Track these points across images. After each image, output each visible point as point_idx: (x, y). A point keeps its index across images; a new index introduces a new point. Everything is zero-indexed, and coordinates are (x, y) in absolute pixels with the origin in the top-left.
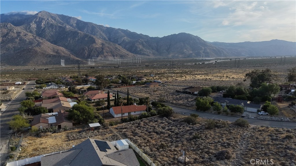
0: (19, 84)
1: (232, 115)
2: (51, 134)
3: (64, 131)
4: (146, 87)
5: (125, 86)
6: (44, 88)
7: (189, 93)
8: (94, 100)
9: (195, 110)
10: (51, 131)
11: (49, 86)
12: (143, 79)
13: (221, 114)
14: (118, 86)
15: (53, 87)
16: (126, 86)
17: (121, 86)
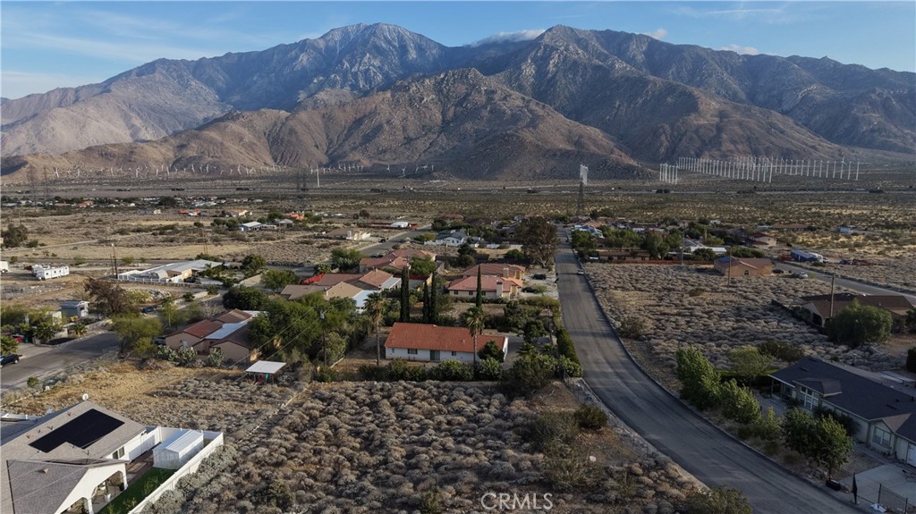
8: (457, 292)
11: (443, 238)
12: (761, 239)
15: (453, 242)
16: (647, 259)
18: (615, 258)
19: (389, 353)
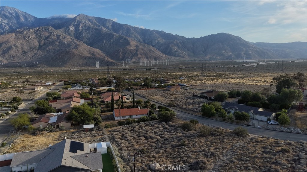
0: (49, 85)
1: (237, 123)
2: (47, 133)
3: (59, 131)
4: (166, 90)
5: (145, 88)
6: (68, 89)
7: (206, 98)
8: (107, 101)
9: (201, 116)
10: (47, 130)
11: (74, 87)
12: (168, 81)
13: (226, 122)
14: (139, 88)
15: (78, 88)
17: (142, 89)
18: (138, 89)
19: (116, 118)
